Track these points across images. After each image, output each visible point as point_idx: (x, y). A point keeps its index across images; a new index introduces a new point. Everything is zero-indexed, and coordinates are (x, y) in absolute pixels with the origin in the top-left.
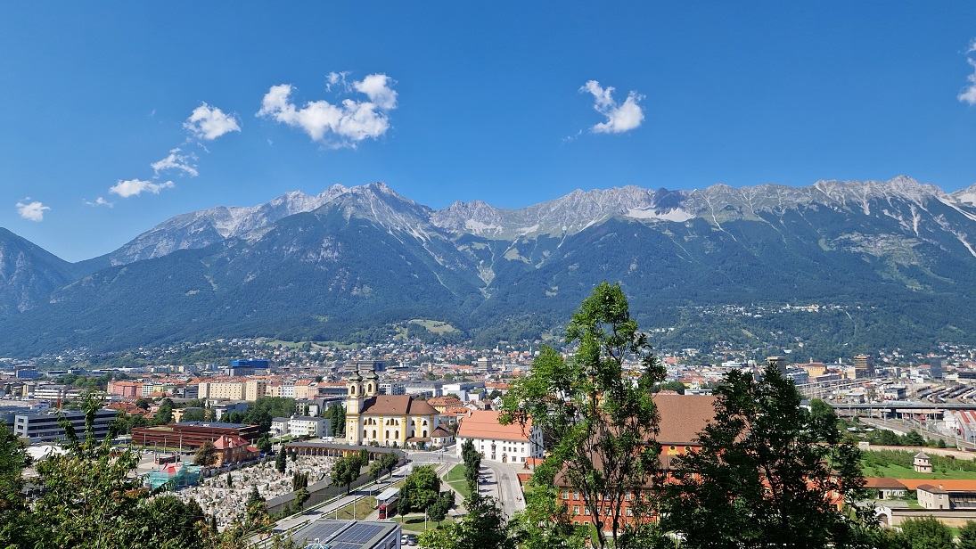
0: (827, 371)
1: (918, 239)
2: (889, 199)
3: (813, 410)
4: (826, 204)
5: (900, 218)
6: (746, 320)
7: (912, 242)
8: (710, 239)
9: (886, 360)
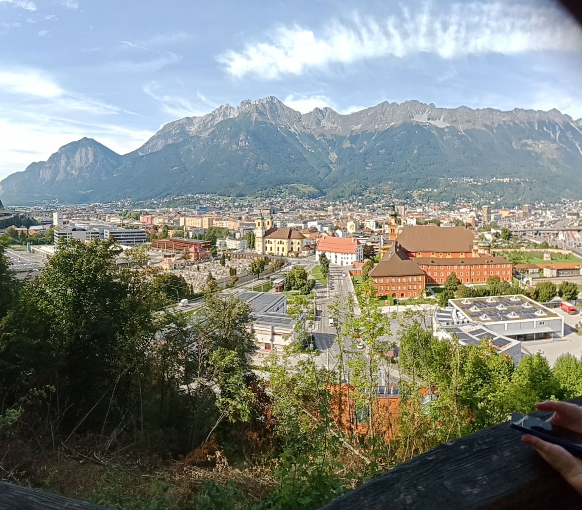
0: (510, 213)
1: (558, 144)
2: (547, 121)
3: (502, 233)
4: (517, 122)
5: (551, 132)
6: (474, 186)
7: (554, 146)
8: (458, 139)
9: (537, 207)
